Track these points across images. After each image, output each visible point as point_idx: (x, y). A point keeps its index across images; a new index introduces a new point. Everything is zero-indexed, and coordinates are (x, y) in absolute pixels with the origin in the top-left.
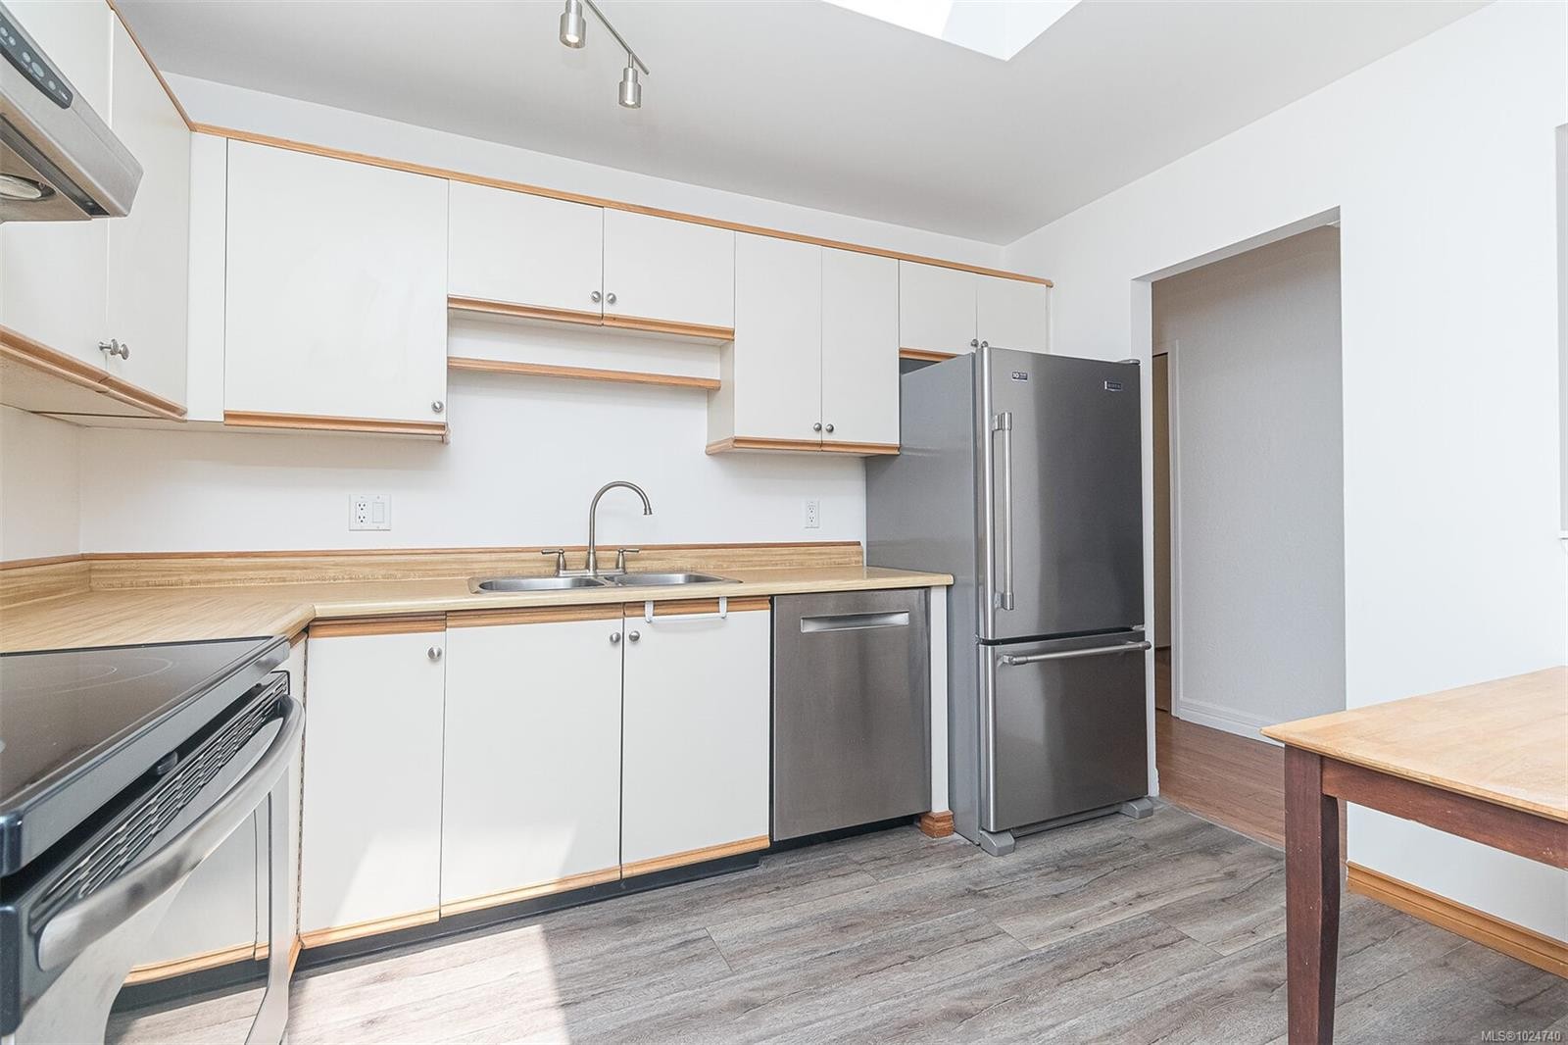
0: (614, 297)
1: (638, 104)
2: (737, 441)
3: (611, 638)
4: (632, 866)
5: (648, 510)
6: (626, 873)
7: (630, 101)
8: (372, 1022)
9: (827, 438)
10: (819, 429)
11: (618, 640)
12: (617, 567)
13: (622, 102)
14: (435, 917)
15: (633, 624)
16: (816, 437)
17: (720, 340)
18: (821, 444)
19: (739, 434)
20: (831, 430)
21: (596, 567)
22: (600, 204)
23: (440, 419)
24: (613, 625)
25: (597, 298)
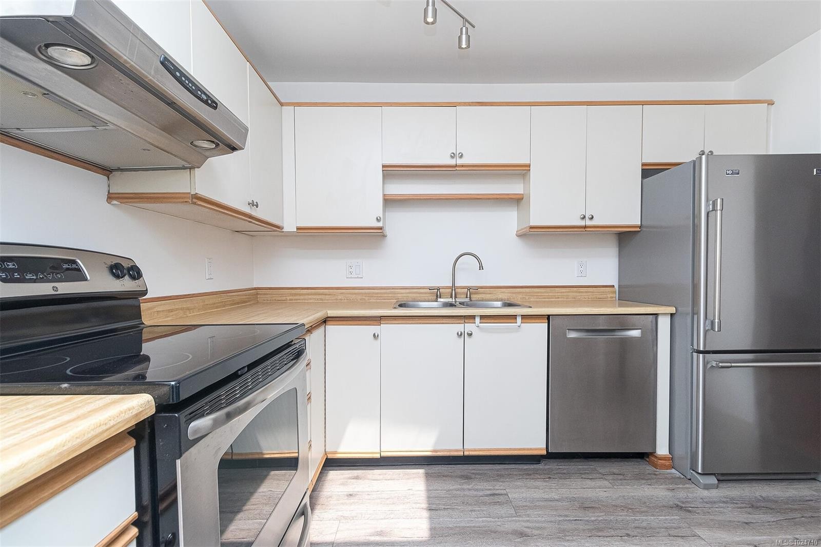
0: (462, 154)
1: (468, 46)
2: (531, 228)
3: (458, 334)
4: (469, 450)
5: (481, 267)
6: (466, 453)
7: (464, 46)
8: (351, 495)
9: (589, 223)
10: (584, 217)
11: (461, 334)
12: (467, 298)
13: (460, 47)
14: (378, 456)
15: (469, 327)
16: (582, 223)
17: (522, 171)
18: (585, 227)
19: (533, 223)
20: (592, 218)
21: (456, 297)
22: (454, 105)
23: (380, 224)
24: (459, 327)
25: (453, 156)
